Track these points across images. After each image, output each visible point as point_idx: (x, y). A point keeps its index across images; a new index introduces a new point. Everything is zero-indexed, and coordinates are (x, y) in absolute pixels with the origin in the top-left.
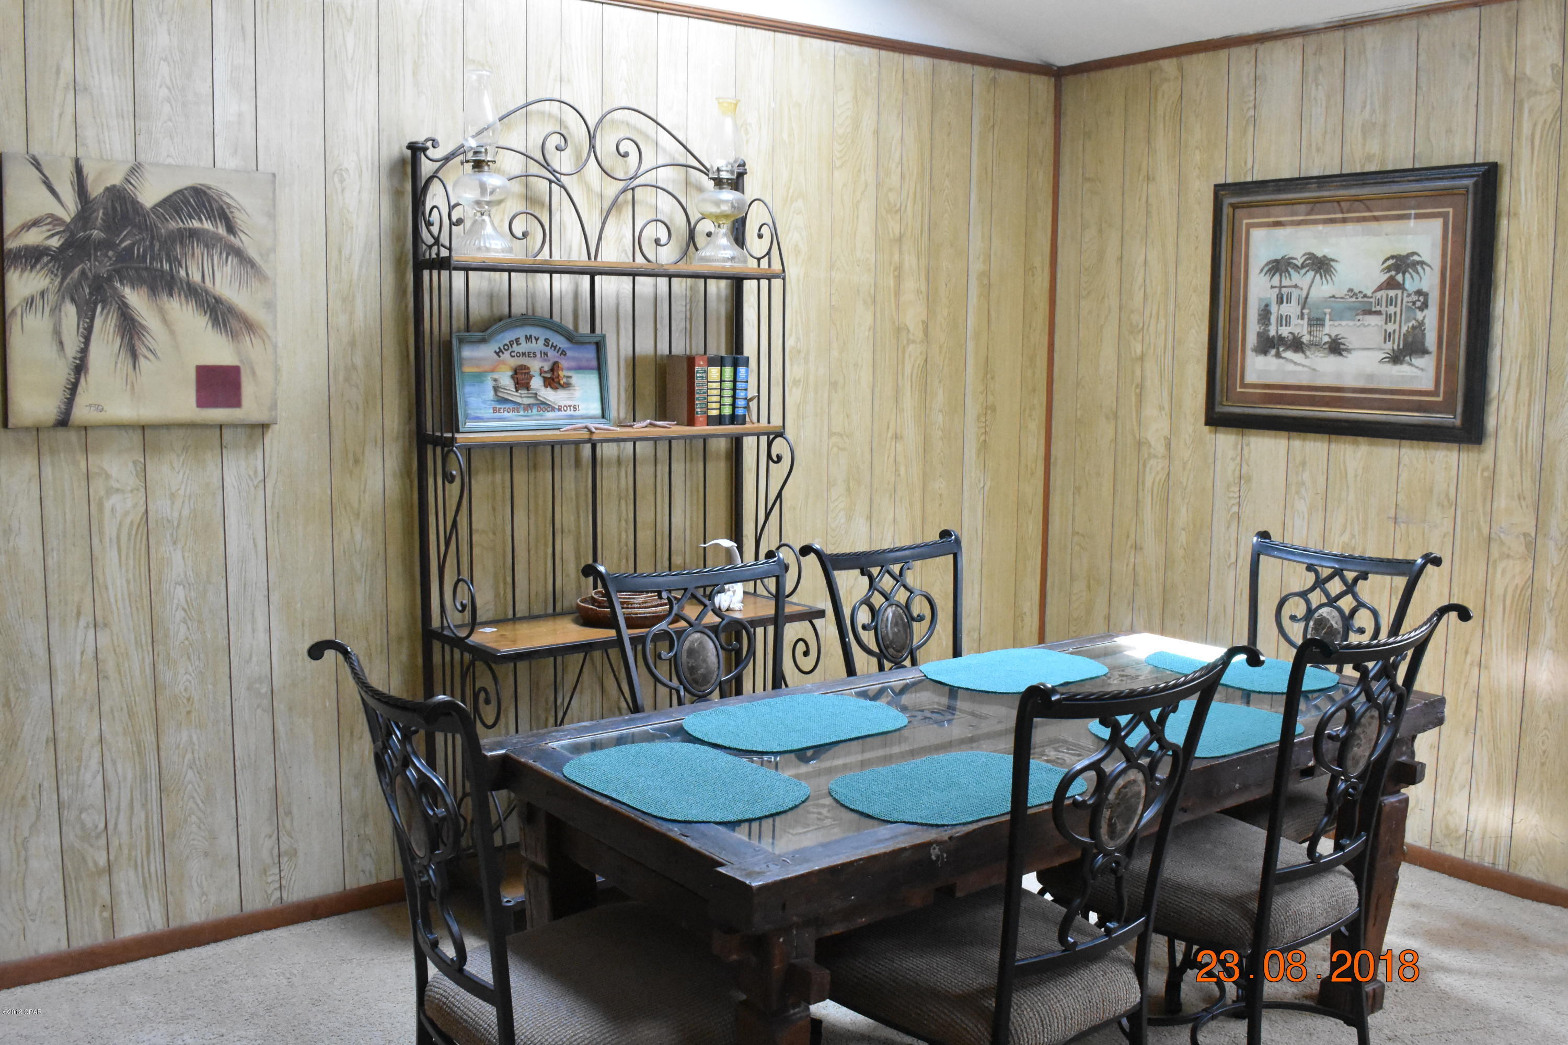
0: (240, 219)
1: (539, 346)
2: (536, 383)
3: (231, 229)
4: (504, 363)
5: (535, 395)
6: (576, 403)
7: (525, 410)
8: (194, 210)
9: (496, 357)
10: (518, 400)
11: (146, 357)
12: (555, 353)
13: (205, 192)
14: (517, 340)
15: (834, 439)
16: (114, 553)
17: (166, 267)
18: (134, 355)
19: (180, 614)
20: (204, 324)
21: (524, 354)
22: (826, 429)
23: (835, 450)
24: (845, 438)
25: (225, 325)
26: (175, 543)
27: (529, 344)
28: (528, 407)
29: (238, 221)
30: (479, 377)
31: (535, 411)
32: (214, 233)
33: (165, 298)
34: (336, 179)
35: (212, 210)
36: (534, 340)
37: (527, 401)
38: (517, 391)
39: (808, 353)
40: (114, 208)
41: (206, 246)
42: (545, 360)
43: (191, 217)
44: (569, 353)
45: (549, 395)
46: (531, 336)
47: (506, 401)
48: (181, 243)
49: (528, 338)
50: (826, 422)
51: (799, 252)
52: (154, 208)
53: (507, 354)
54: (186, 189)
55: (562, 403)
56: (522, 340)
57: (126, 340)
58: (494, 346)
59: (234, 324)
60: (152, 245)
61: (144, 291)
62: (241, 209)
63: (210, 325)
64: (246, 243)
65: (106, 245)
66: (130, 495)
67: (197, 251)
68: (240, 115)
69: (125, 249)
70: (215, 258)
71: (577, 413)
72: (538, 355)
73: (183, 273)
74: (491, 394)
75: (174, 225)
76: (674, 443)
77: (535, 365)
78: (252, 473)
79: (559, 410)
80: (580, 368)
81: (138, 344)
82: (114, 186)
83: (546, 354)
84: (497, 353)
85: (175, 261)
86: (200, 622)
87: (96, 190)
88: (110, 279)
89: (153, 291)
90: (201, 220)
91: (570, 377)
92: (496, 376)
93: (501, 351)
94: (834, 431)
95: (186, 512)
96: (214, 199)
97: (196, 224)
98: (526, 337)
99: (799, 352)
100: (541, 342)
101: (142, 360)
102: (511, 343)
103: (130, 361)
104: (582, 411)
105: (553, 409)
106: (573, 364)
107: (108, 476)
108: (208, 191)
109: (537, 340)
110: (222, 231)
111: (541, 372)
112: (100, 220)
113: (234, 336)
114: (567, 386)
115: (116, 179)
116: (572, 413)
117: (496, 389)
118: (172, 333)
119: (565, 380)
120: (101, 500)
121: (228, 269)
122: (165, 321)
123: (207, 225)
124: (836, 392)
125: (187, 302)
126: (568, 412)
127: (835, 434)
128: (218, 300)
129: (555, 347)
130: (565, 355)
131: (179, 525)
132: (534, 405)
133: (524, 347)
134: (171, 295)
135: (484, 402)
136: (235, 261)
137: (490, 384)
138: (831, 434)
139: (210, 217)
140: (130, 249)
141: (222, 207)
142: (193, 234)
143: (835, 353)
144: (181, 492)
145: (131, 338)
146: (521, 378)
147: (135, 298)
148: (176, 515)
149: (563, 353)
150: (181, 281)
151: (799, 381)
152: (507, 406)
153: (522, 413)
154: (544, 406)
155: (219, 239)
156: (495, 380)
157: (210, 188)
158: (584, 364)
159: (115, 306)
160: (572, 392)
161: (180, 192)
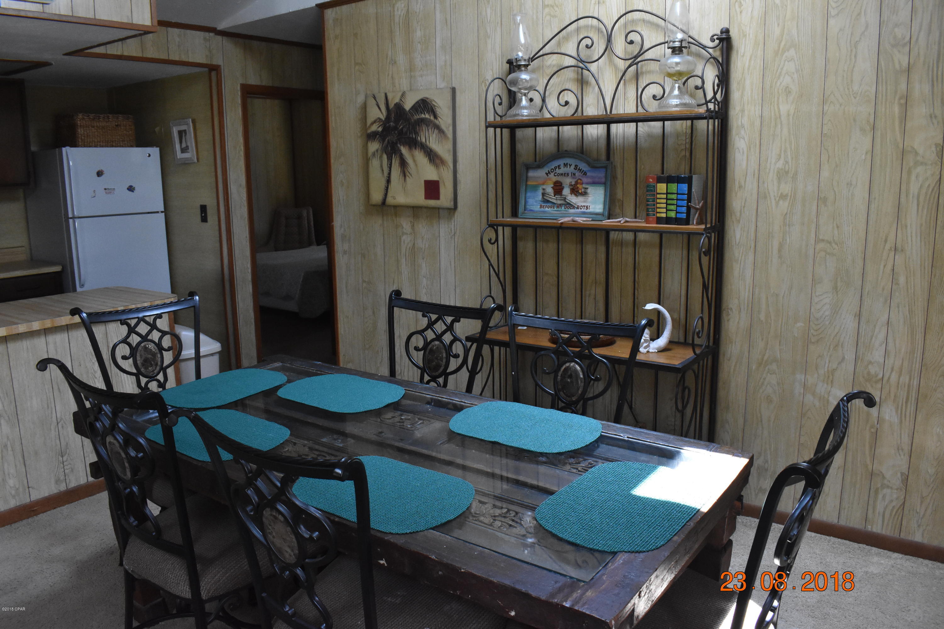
0: (438, 111)
1: (571, 169)
2: (566, 191)
3: (435, 117)
4: (550, 179)
5: (565, 199)
6: (588, 205)
7: (558, 207)
8: (422, 109)
9: (546, 176)
10: (554, 201)
11: (408, 176)
12: (580, 174)
13: (426, 101)
14: (559, 166)
15: (821, 245)
16: (404, 260)
17: (414, 136)
18: (405, 176)
19: (424, 291)
20: (426, 161)
21: (562, 174)
22: (813, 235)
23: (823, 254)
24: (833, 245)
25: (434, 163)
26: (423, 259)
27: (566, 168)
28: (560, 205)
29: (438, 113)
30: (535, 188)
31: (563, 208)
32: (429, 119)
33: (414, 150)
34: (483, 85)
35: (429, 108)
36: (569, 166)
37: (559, 202)
38: (554, 196)
39: (796, 174)
40: (397, 112)
41: (427, 125)
42: (574, 178)
43: (421, 113)
44: (588, 174)
45: (573, 199)
46: (567, 164)
47: (548, 201)
48: (418, 125)
49: (565, 165)
50: (813, 230)
51: (790, 92)
52: (409, 110)
53: (552, 174)
54: (419, 100)
55: (580, 204)
56: (562, 166)
57: (402, 169)
58: (546, 170)
59: (438, 161)
60: (409, 127)
61: (407, 147)
62: (439, 107)
63: (428, 162)
64: (441, 123)
65: (395, 128)
66: (409, 236)
67: (424, 128)
68: (446, 61)
69: (401, 129)
70: (430, 130)
71: (588, 211)
72: (570, 175)
73: (419, 138)
74: (540, 197)
75: (416, 117)
76: (664, 235)
77: (567, 181)
78: (450, 231)
79: (578, 208)
80: (594, 183)
81: (406, 171)
82: (397, 103)
83: (574, 174)
84: (547, 174)
85: (417, 133)
86: (431, 295)
87: (391, 106)
88: (396, 143)
89: (410, 148)
90: (425, 114)
91: (587, 188)
92: (544, 187)
93: (549, 172)
94: (821, 237)
95: (427, 246)
96: (429, 104)
97: (423, 116)
98: (564, 164)
99: (787, 173)
100: (573, 167)
101: (407, 177)
102: (555, 168)
103: (404, 178)
104: (591, 210)
105: (574, 208)
106: (590, 180)
107: (403, 228)
108: (427, 100)
109: (570, 166)
110: (432, 118)
111: (571, 185)
112: (393, 119)
113: (437, 166)
114: (585, 194)
115: (397, 100)
116: (585, 210)
117: (543, 194)
118: (416, 165)
119: (583, 190)
120: (400, 236)
121: (434, 135)
122: (414, 161)
123: (427, 116)
124: (825, 206)
125: (421, 151)
126: (583, 210)
127: (823, 240)
128: (431, 150)
129: (581, 170)
130: (586, 175)
131: (425, 250)
132: (563, 204)
133: (563, 170)
134: (416, 149)
135: (536, 201)
136: (437, 131)
137: (540, 192)
138: (818, 240)
139: (428, 112)
140: (402, 129)
141: (432, 107)
142: (422, 120)
143: (825, 174)
144: (425, 236)
145: (404, 168)
146: (558, 189)
147: (404, 150)
148: (424, 246)
149: (585, 174)
150: (419, 142)
151: (787, 195)
152: (548, 205)
153: (555, 209)
154: (569, 205)
155: (430, 121)
156: (544, 189)
157: (428, 99)
158: (597, 180)
159: (398, 155)
160: (587, 197)
161: (417, 102)
